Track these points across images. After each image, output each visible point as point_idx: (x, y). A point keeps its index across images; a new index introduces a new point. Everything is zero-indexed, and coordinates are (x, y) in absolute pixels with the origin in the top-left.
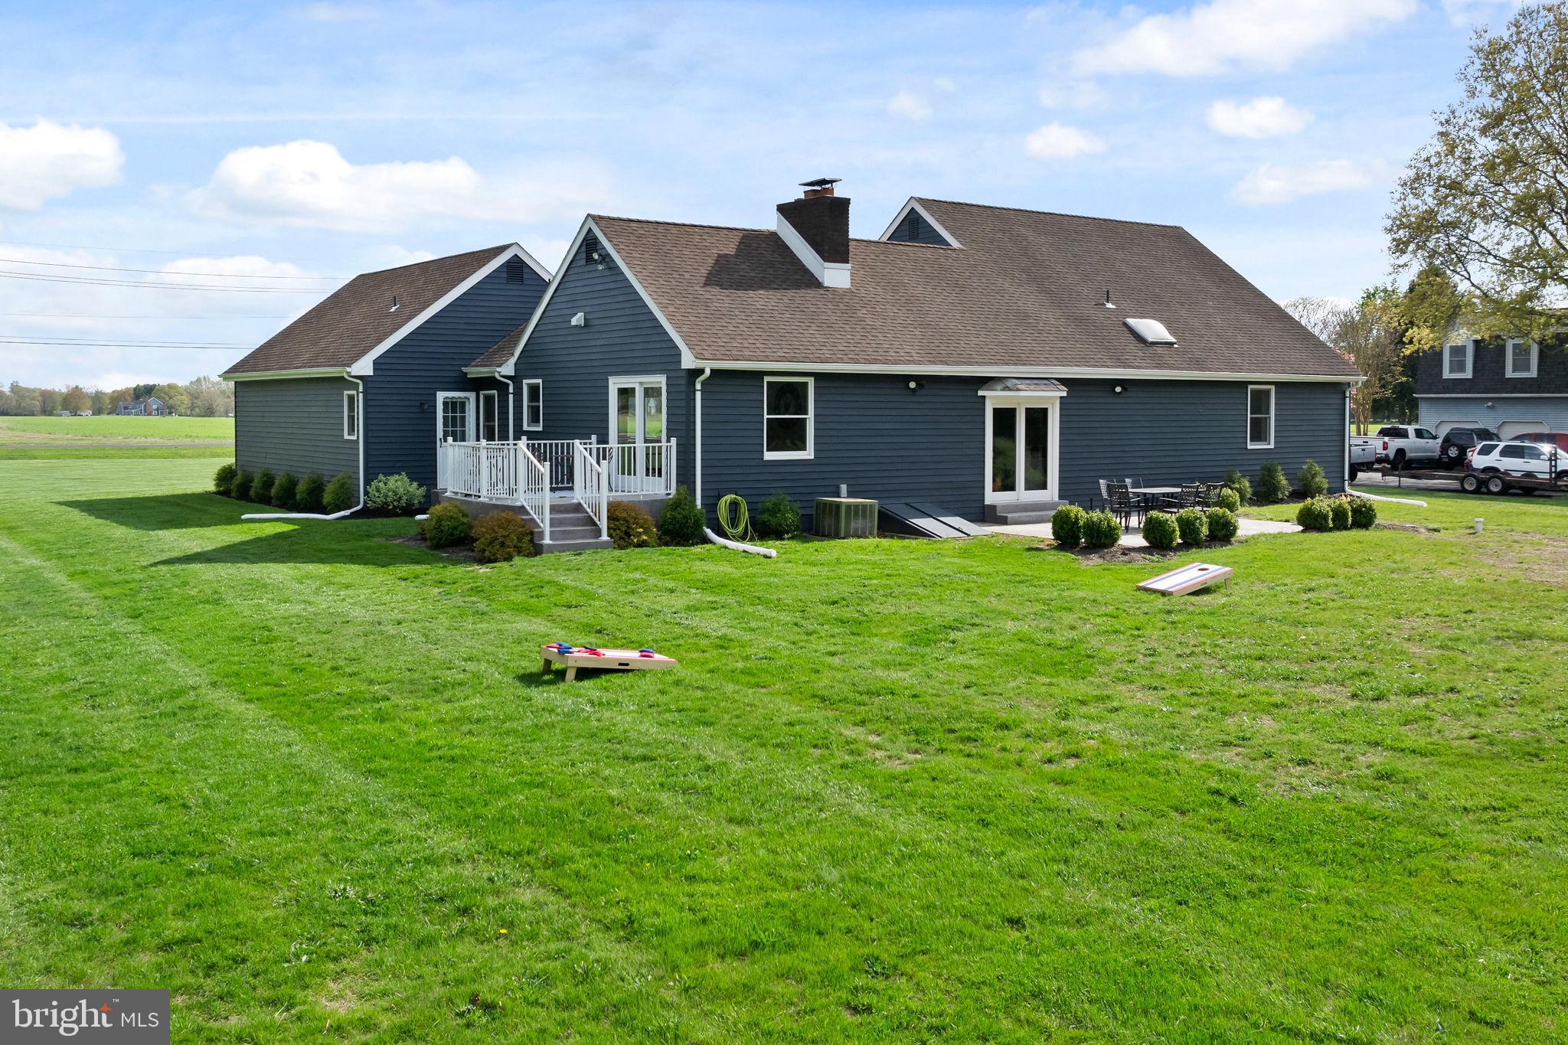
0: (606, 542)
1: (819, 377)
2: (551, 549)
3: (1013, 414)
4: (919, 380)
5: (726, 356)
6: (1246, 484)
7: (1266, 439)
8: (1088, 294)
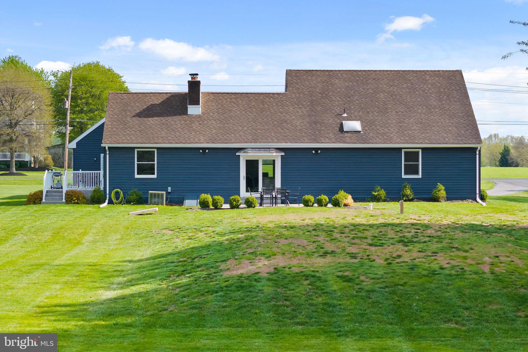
0: (64, 202)
1: (158, 149)
2: (44, 203)
3: (256, 162)
4: (204, 149)
5: (115, 142)
6: (383, 193)
7: (417, 173)
8: (338, 110)
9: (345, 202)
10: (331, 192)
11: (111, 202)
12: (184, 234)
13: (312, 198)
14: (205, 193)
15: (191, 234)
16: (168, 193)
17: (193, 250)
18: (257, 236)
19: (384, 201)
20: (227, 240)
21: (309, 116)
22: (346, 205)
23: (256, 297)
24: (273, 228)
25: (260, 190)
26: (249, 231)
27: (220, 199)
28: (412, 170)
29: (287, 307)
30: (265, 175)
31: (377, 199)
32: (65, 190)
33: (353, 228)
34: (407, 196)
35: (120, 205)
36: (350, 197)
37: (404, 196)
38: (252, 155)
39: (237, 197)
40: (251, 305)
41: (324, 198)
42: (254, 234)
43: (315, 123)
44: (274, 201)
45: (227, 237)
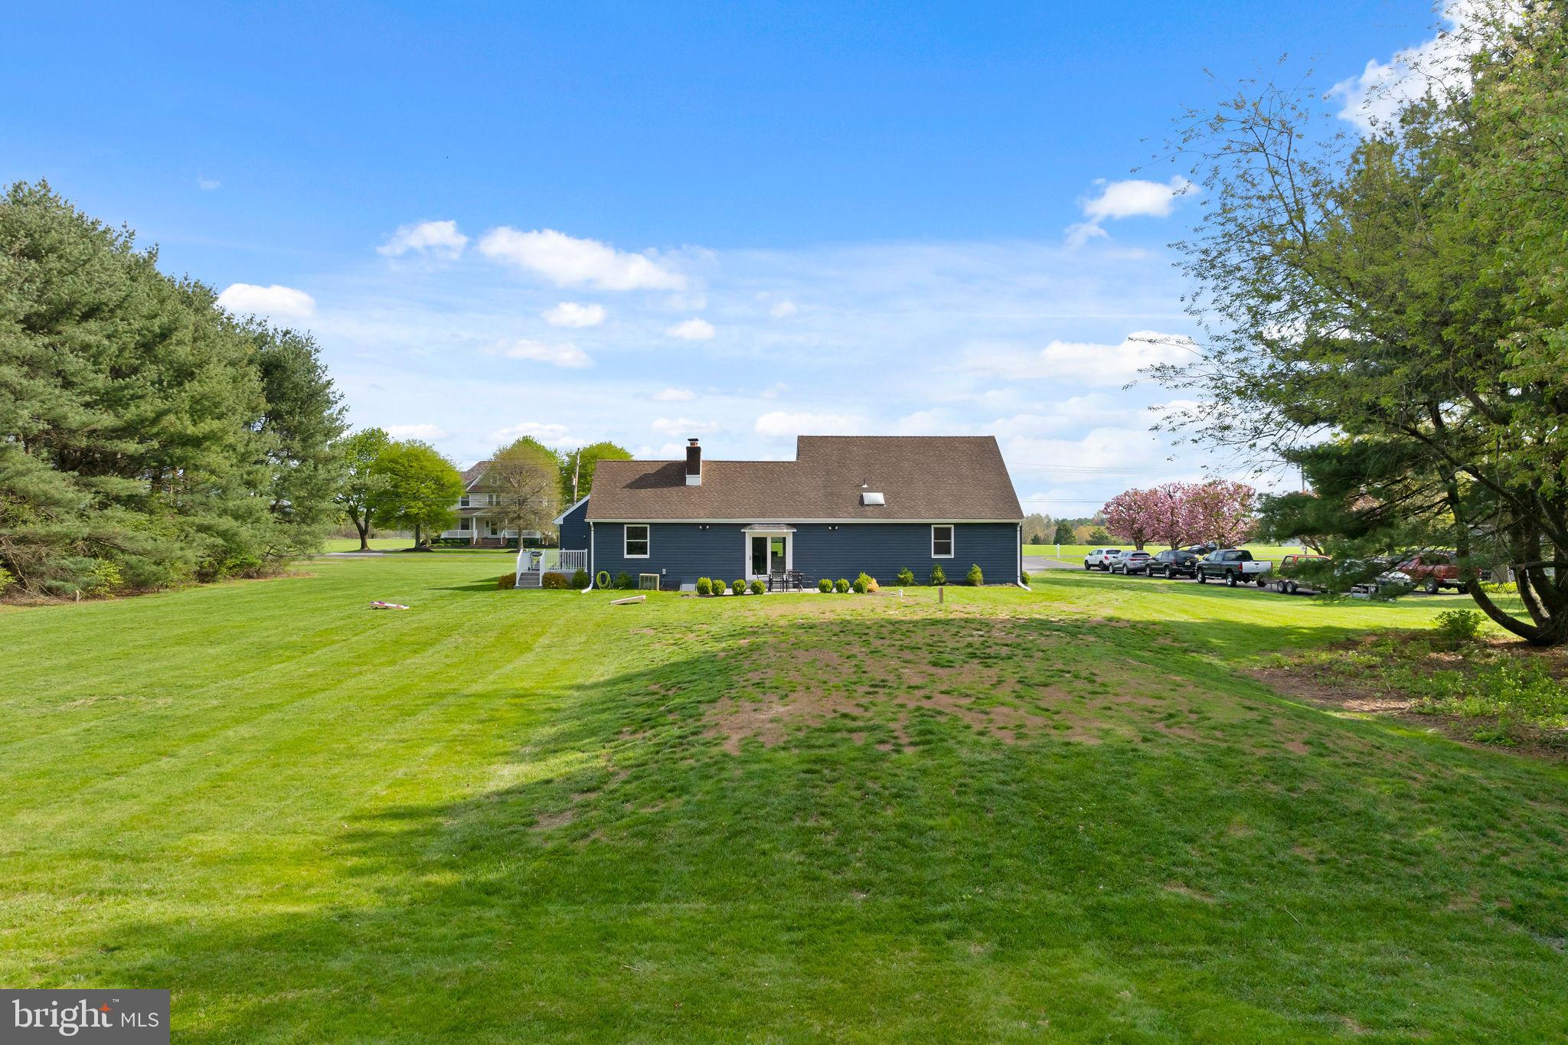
0: (539, 586)
1: (651, 524)
2: (511, 590)
3: (764, 540)
4: (704, 525)
5: (602, 517)
6: (910, 576)
7: (949, 553)
8: (857, 481)
9: (870, 587)
10: (852, 576)
11: (595, 587)
12: (669, 636)
13: (829, 582)
14: (704, 576)
15: (678, 636)
16: (662, 576)
17: (673, 669)
18: (764, 642)
19: (912, 585)
20: (724, 650)
21: (825, 487)
22: (870, 591)
23: (764, 806)
24: (786, 627)
25: (769, 572)
26: (755, 633)
27: (720, 582)
28: (943, 548)
29: (827, 834)
30: (774, 554)
31: (903, 583)
32: (542, 574)
33: (891, 628)
34: (938, 579)
35: (606, 591)
36: (874, 580)
37: (934, 579)
38: (759, 532)
39: (741, 581)
40: (755, 829)
41: (844, 582)
42: (762, 639)
43: (831, 495)
44: (785, 585)
45: (724, 645)
